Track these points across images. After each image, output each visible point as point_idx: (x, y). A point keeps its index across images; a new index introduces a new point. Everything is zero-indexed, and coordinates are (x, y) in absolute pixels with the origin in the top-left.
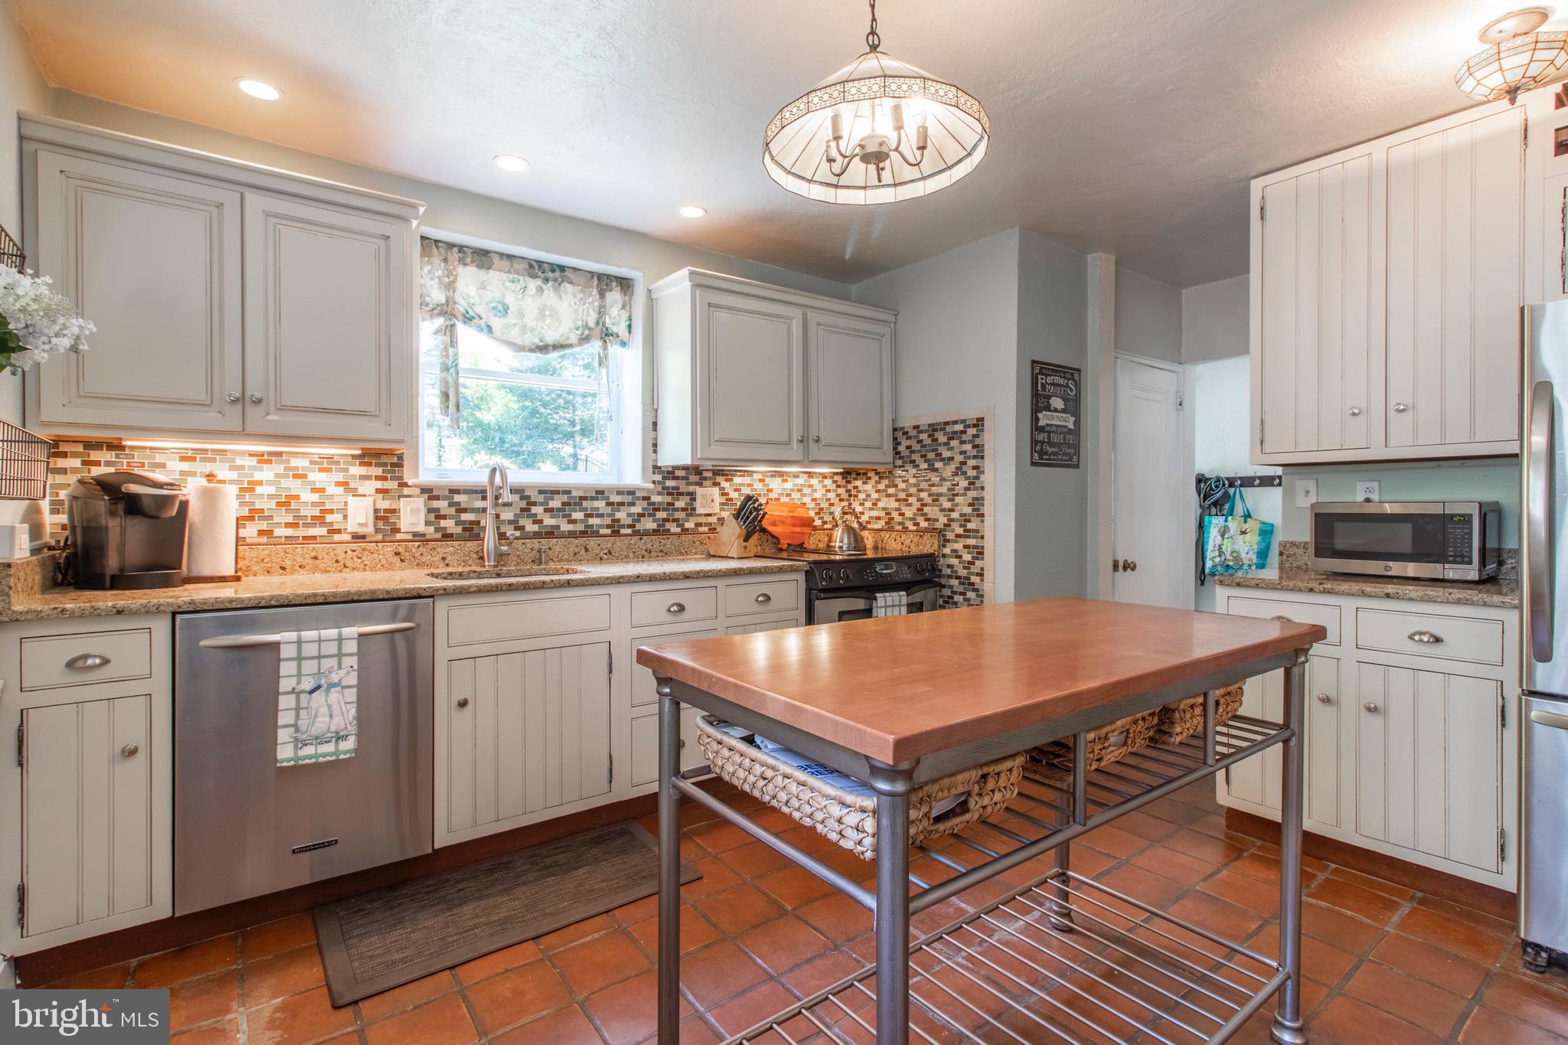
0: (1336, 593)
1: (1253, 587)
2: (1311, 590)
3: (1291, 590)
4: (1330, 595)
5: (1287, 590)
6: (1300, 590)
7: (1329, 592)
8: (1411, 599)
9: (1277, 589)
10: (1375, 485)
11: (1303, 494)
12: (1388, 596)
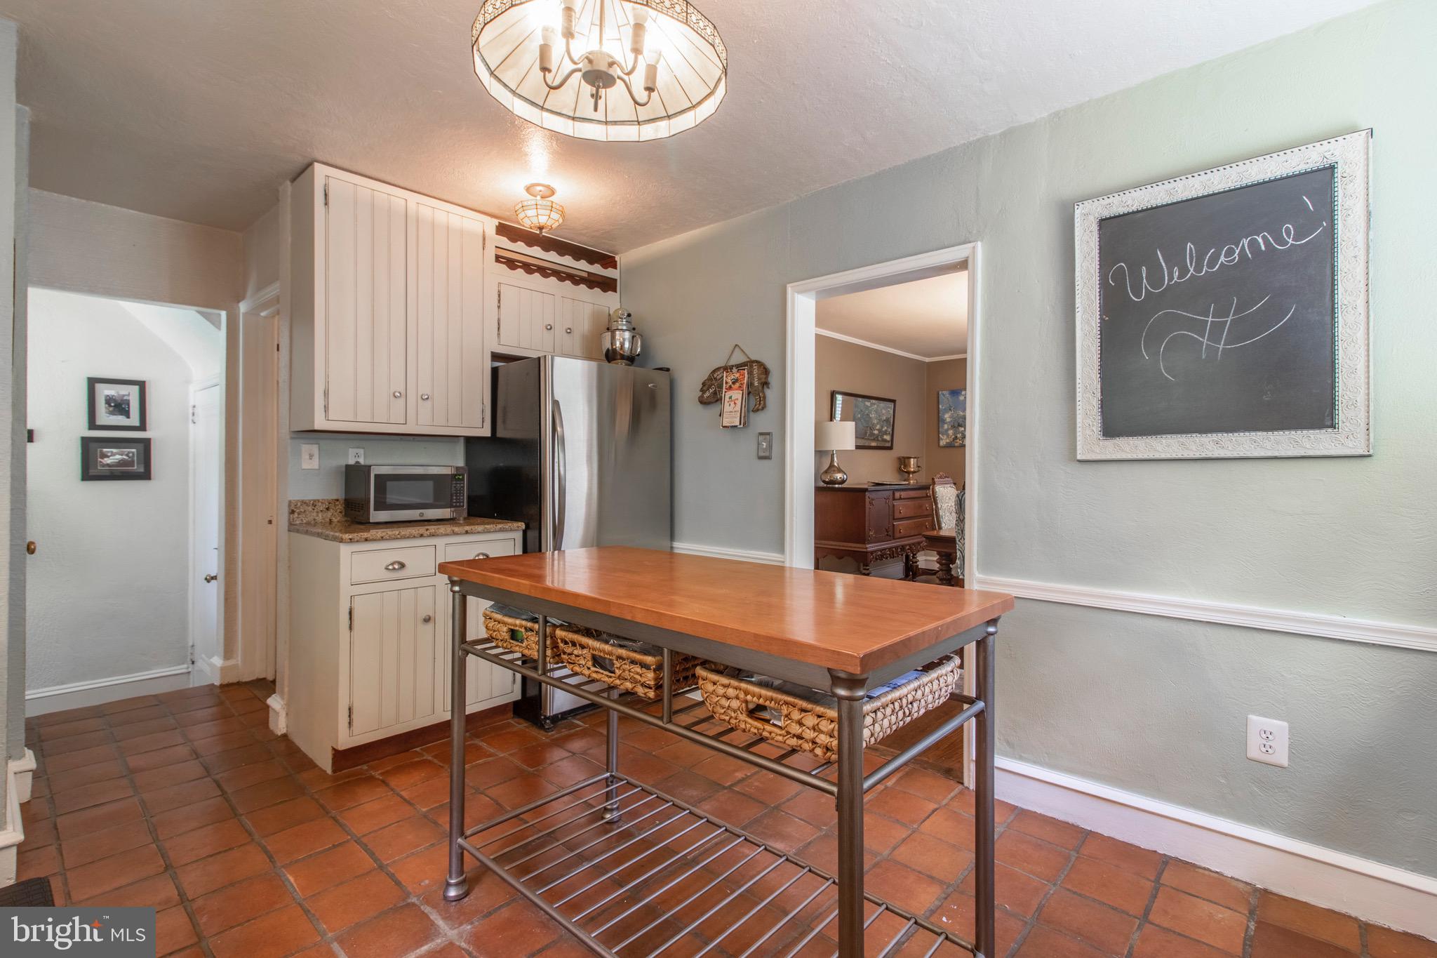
0: (438, 535)
1: (379, 540)
2: (422, 536)
3: (408, 537)
4: (434, 537)
5: (405, 538)
6: (414, 537)
7: (433, 535)
8: (479, 532)
9: (397, 538)
10: (361, 451)
11: (308, 457)
12: (467, 532)
